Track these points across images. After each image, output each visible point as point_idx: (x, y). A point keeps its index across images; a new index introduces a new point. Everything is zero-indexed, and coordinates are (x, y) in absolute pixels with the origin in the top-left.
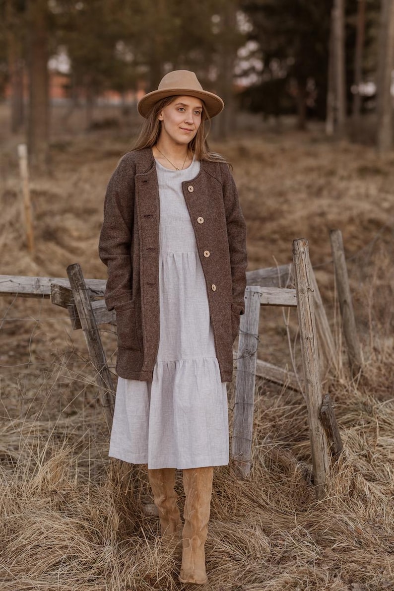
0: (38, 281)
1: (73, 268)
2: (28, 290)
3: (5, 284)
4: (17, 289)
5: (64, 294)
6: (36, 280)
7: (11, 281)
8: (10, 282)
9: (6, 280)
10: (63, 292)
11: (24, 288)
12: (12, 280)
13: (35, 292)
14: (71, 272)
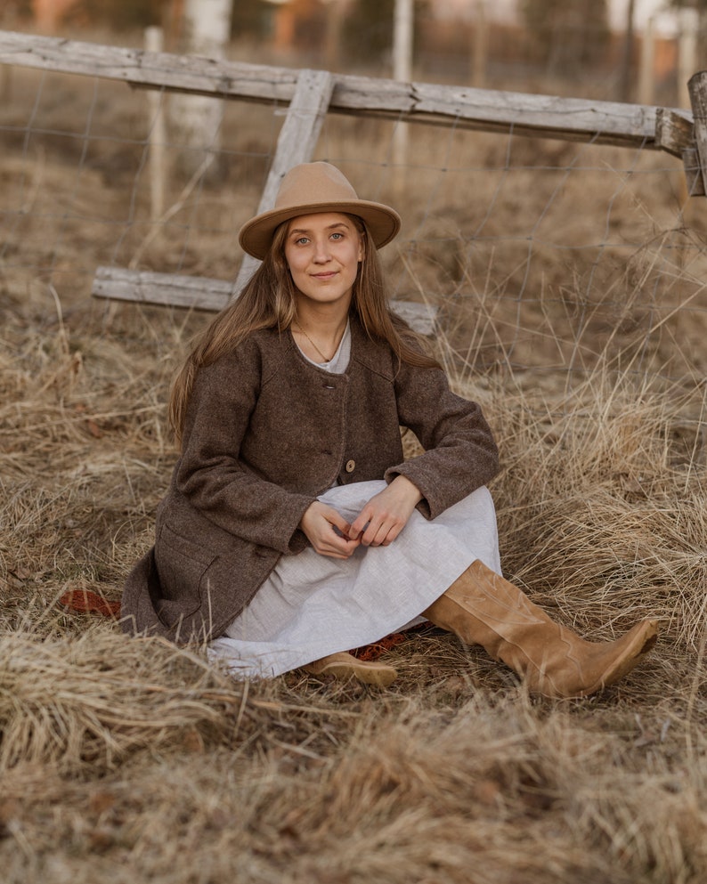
0: (643, 112)
1: (700, 78)
2: (622, 128)
3: (581, 114)
4: (604, 126)
5: (678, 129)
6: (639, 110)
7: (593, 110)
8: (591, 113)
9: (585, 108)
10: (678, 125)
11: (614, 124)
12: (597, 108)
13: (635, 132)
14: (696, 86)
